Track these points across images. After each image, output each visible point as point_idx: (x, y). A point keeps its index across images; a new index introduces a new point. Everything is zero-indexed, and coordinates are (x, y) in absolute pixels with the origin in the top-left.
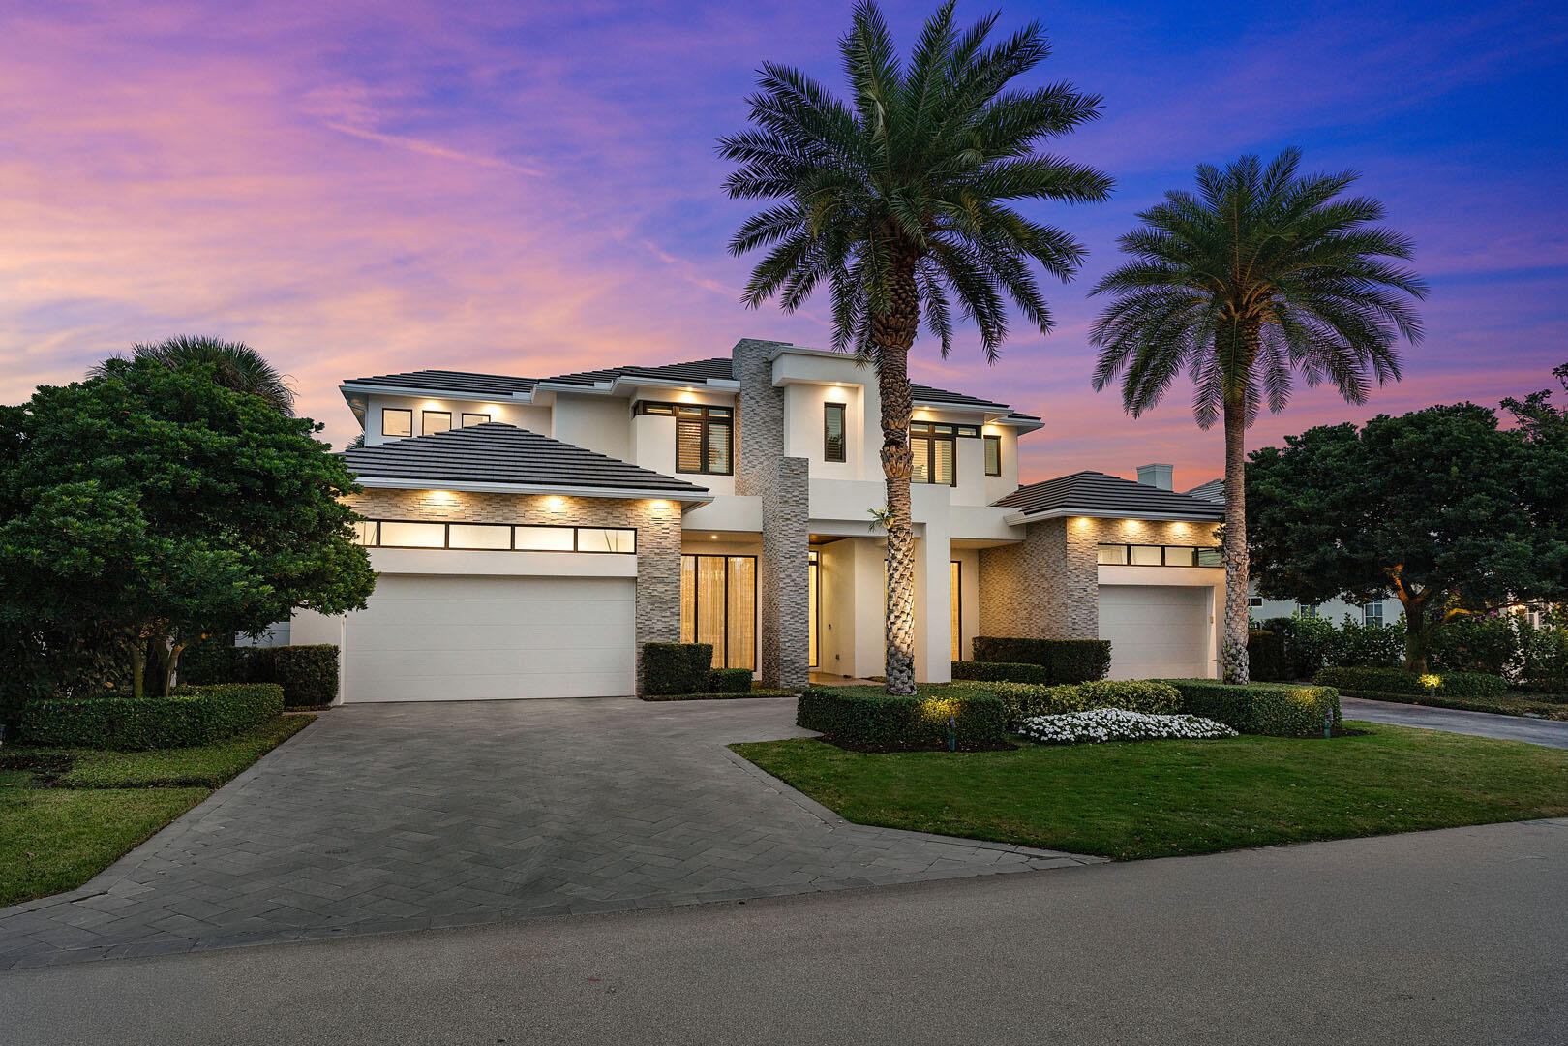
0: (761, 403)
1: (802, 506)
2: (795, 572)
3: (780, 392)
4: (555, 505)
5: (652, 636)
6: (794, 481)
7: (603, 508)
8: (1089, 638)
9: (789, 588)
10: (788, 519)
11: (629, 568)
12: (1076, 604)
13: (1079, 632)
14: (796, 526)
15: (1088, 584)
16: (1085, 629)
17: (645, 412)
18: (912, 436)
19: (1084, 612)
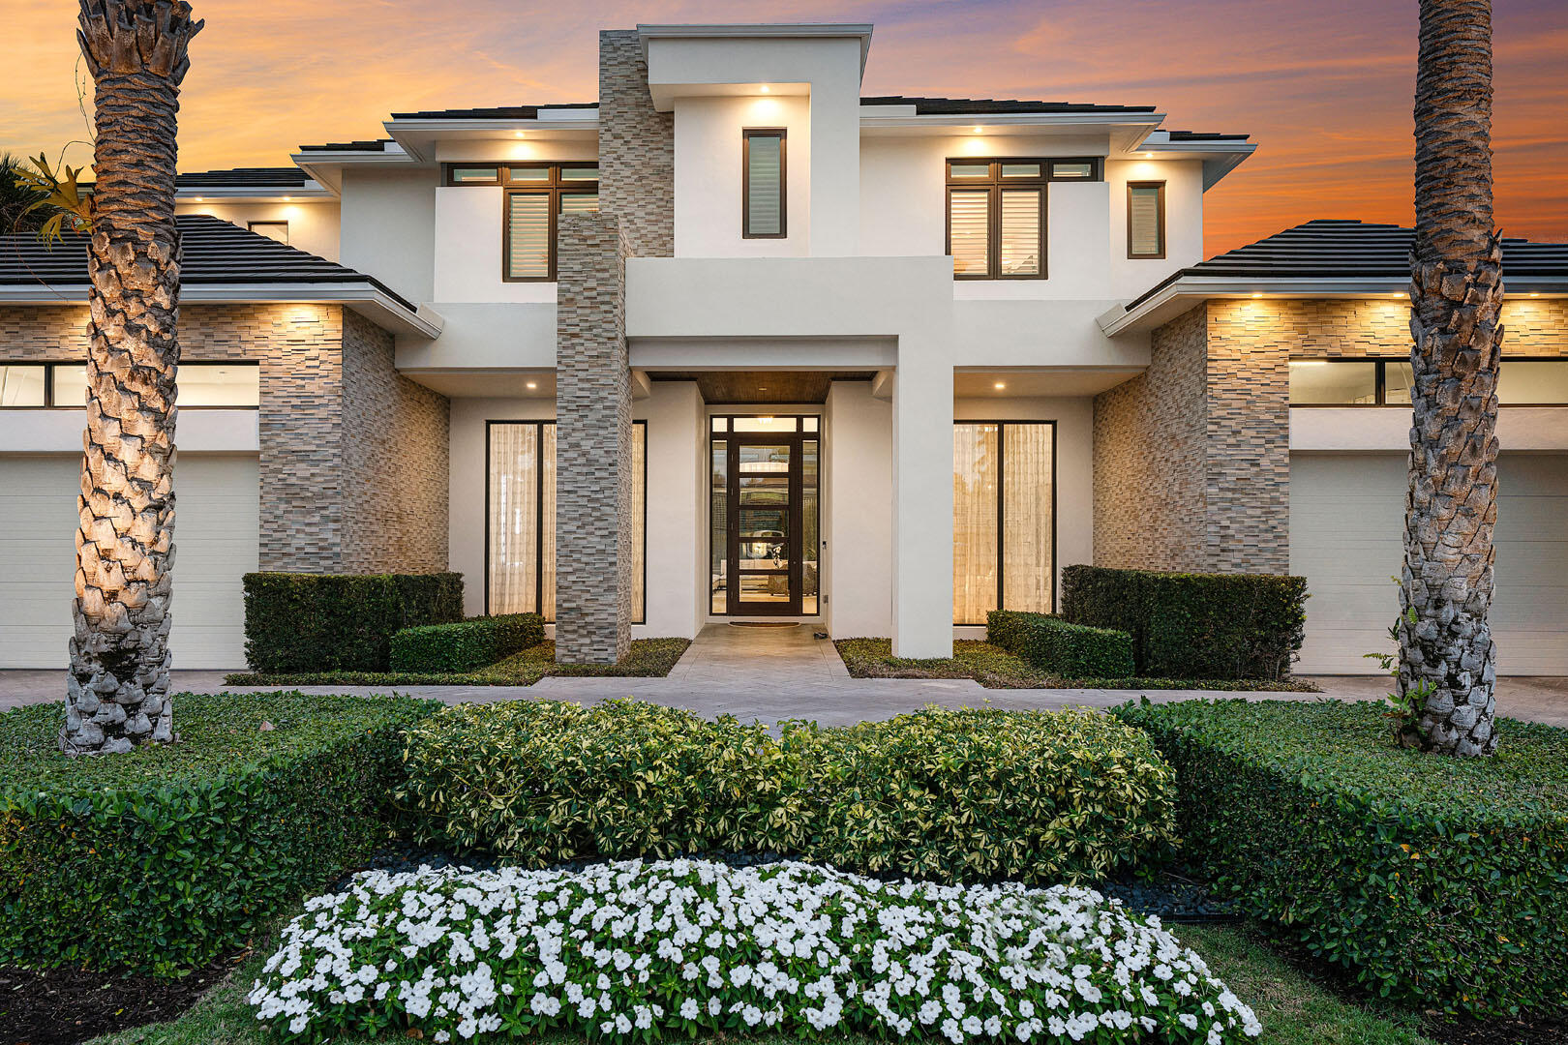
0: (635, 143)
1: (604, 308)
2: (588, 437)
3: (667, 119)
5: (286, 560)
6: (587, 259)
7: (197, 325)
8: (1266, 570)
9: (576, 469)
10: (574, 335)
11: (245, 435)
12: (1229, 495)
13: (1237, 558)
14: (592, 347)
15: (1262, 451)
16: (1254, 550)
17: (451, 182)
18: (953, 186)
19: (1250, 512)
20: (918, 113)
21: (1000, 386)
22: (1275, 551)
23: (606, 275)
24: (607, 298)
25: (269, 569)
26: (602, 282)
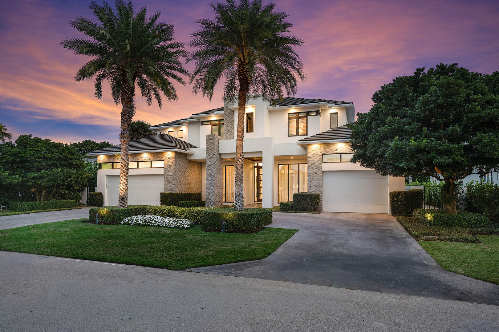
0: (229, 117)
1: (213, 150)
4: (145, 156)
6: (210, 142)
9: (208, 176)
10: (208, 154)
11: (162, 172)
12: (311, 179)
13: (313, 190)
14: (211, 156)
15: (317, 171)
16: (316, 189)
17: (202, 125)
18: (289, 119)
19: (315, 182)
20: (279, 106)
21: (292, 158)
22: (320, 189)
23: (213, 144)
24: (213, 148)
25: (165, 192)
26: (212, 145)
